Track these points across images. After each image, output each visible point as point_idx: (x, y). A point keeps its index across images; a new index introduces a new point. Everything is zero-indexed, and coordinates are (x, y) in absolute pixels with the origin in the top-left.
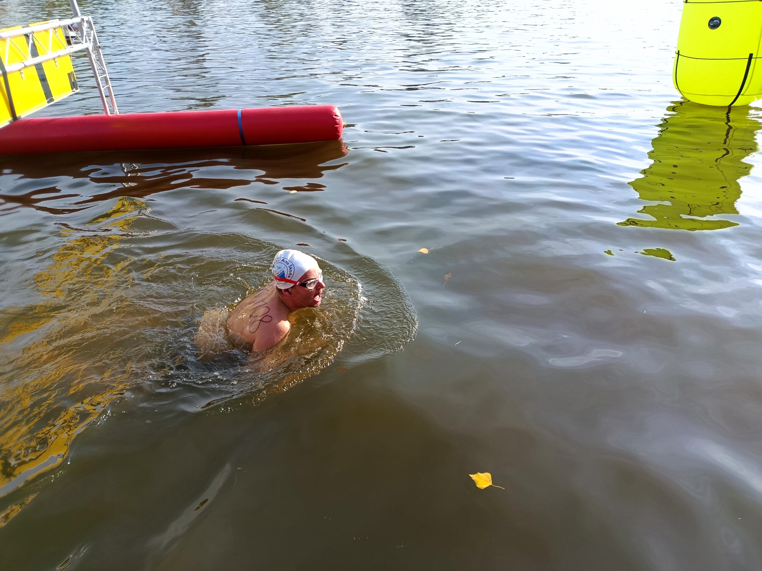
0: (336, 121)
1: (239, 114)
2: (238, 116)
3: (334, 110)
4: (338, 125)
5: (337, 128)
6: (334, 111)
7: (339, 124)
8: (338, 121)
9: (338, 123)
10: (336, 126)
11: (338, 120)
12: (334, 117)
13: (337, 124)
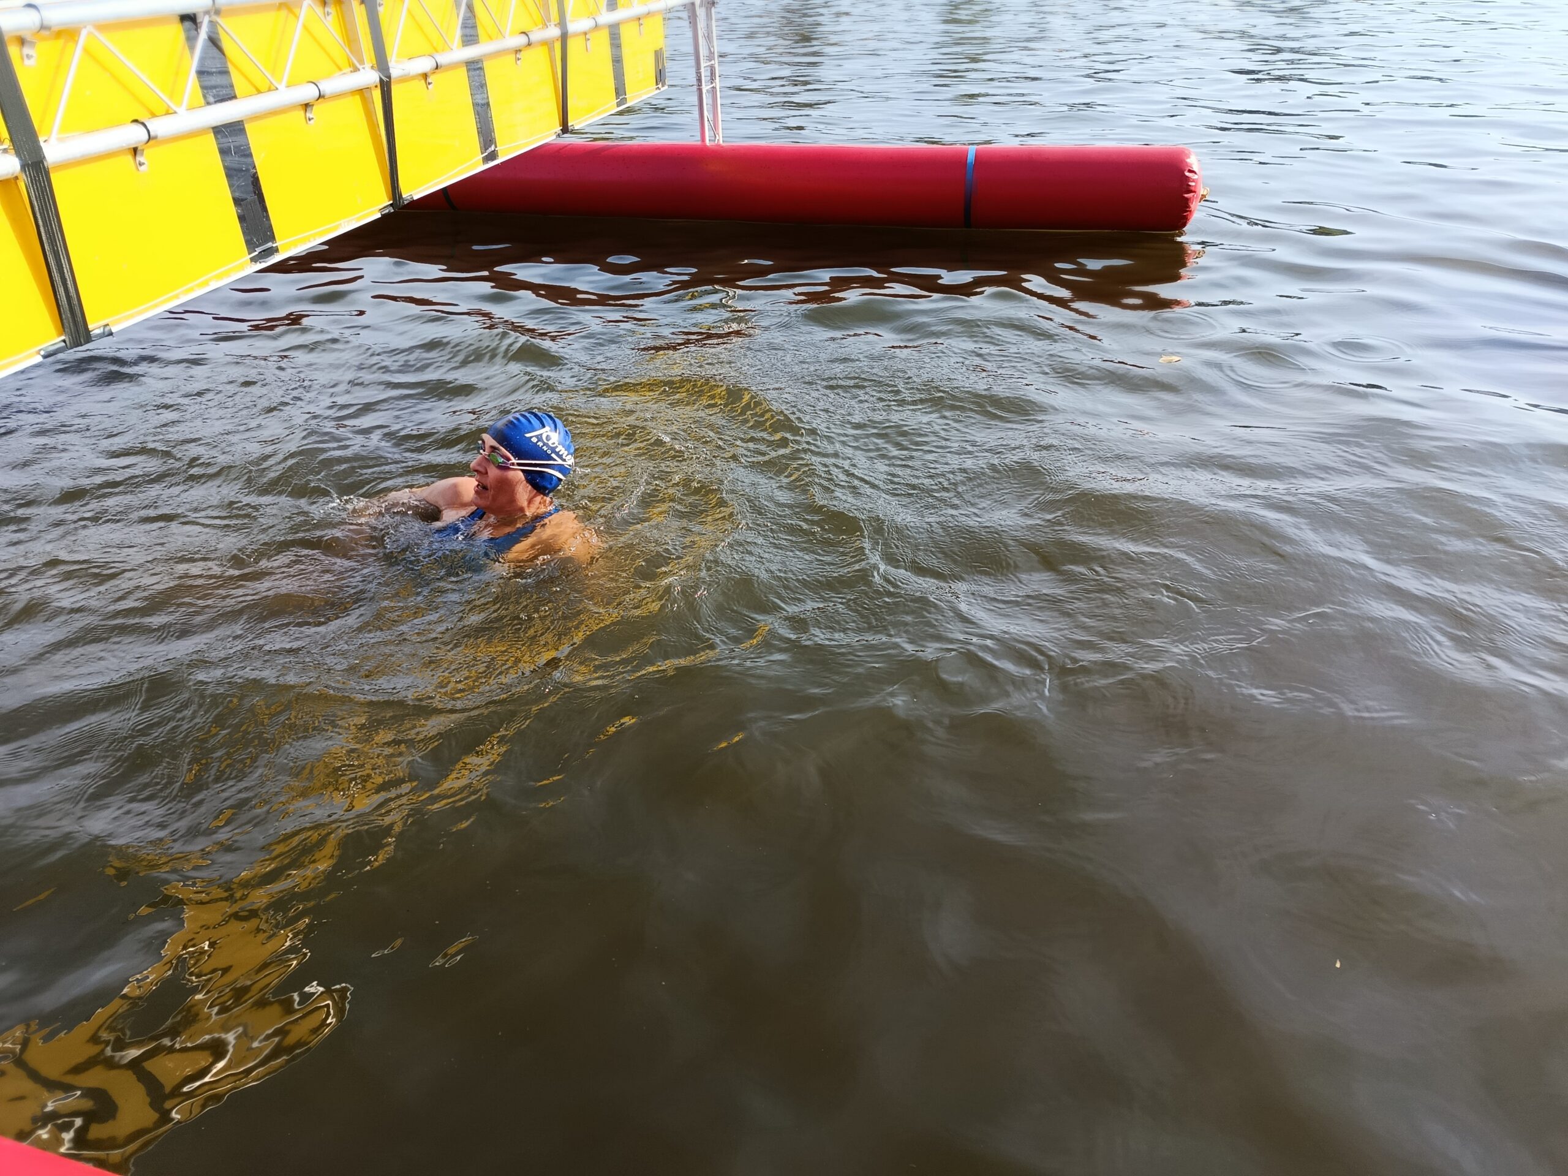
0: (1190, 183)
1: (971, 157)
2: (969, 161)
3: (1189, 157)
4: (1192, 194)
5: (1187, 199)
6: (1188, 160)
7: (1195, 192)
8: (1193, 184)
9: (1193, 189)
10: (1186, 195)
11: (1193, 181)
12: (1187, 174)
13: (1191, 191)
